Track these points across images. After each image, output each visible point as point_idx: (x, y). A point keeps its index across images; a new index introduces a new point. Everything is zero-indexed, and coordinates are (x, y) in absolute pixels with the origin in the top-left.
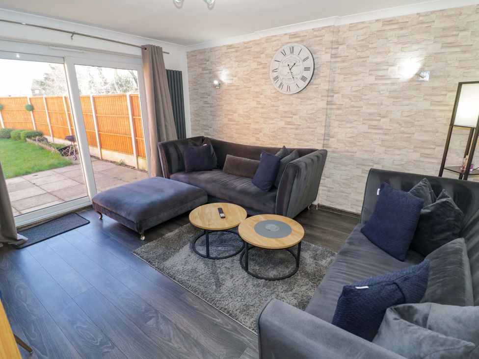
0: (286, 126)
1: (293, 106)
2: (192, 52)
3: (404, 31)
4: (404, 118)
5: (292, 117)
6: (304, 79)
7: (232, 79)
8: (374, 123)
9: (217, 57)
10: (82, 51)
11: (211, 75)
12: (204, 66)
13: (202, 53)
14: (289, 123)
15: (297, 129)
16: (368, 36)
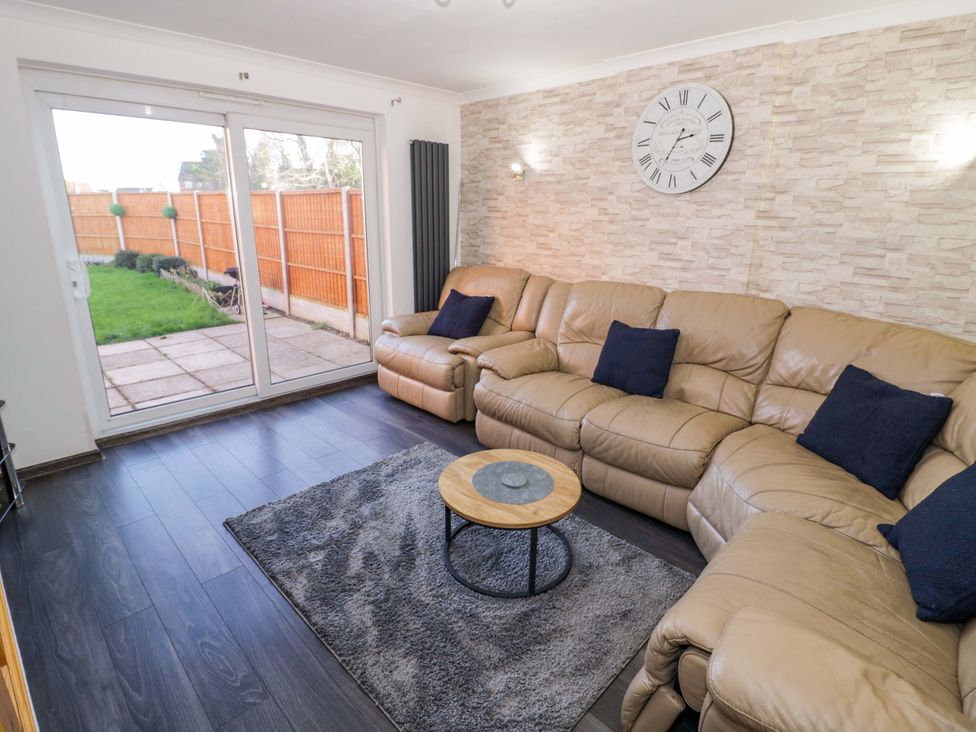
0: (660, 263)
1: (679, 219)
2: (471, 105)
3: (954, 53)
4: (945, 254)
5: (676, 244)
6: (708, 159)
7: (551, 161)
8: (868, 263)
9: (522, 115)
10: (258, 103)
11: (507, 152)
12: (493, 134)
13: (490, 106)
14: (668, 257)
15: (685, 269)
16: (864, 65)
